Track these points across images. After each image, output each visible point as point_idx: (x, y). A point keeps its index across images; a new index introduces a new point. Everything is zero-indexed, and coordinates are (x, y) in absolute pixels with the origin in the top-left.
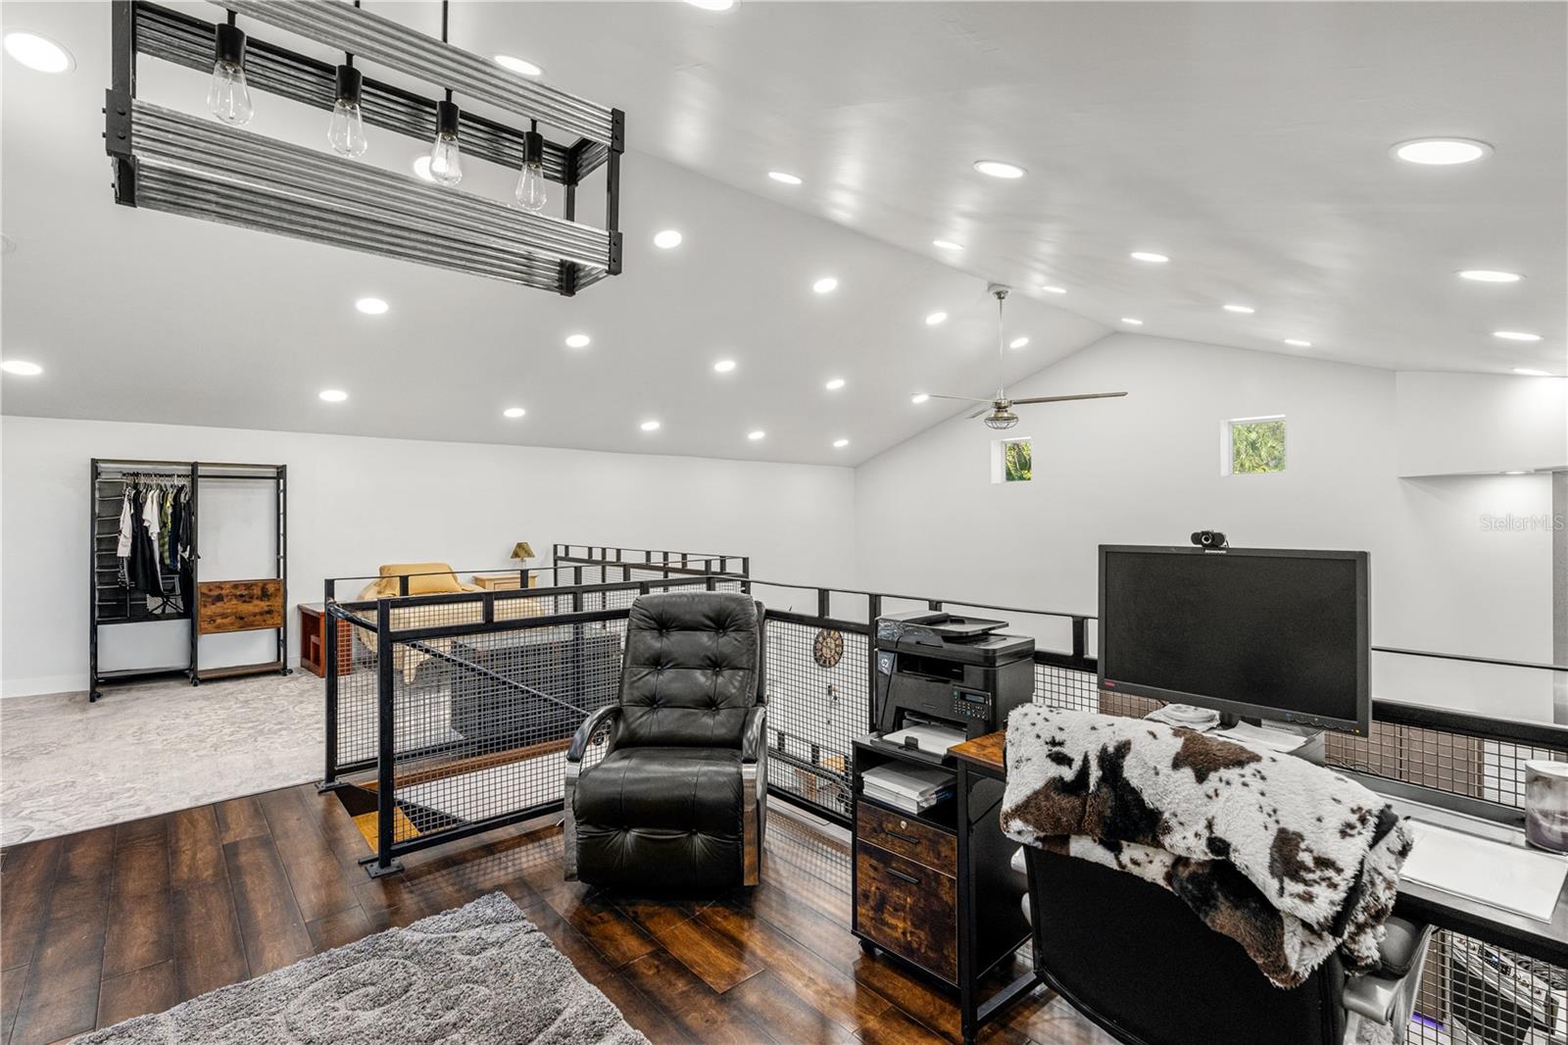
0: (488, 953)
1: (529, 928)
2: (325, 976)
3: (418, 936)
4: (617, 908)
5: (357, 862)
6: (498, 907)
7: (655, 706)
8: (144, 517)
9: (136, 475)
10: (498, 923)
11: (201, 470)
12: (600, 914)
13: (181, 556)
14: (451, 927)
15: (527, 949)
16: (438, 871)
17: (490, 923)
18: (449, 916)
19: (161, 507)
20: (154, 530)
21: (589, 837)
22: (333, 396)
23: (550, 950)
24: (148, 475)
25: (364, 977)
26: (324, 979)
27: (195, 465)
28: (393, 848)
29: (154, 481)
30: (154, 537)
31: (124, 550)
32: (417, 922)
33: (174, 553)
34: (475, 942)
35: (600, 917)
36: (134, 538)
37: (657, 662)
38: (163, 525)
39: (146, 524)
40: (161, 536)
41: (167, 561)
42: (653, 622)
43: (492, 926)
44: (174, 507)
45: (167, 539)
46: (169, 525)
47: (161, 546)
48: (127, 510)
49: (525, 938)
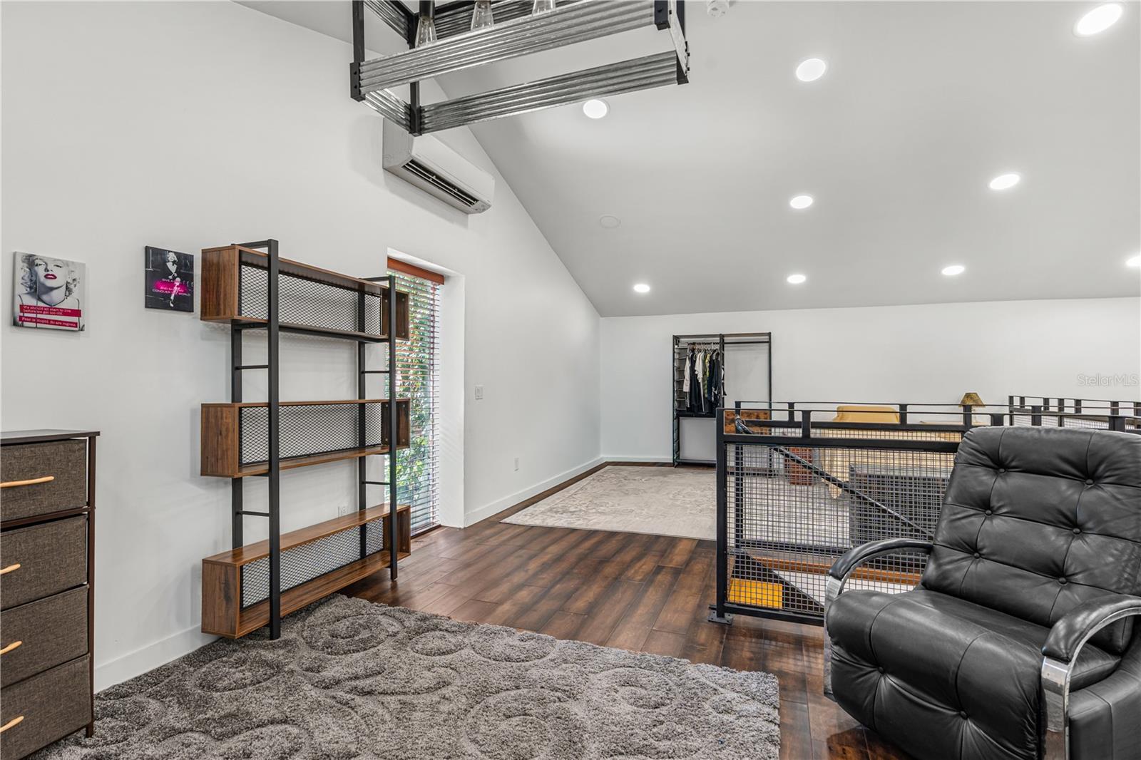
0: (725, 717)
1: (771, 718)
2: (630, 667)
3: (697, 675)
4: (869, 751)
5: (709, 606)
6: (764, 686)
7: (976, 554)
8: (696, 369)
9: (694, 344)
10: (754, 699)
11: (727, 339)
12: (847, 748)
13: (714, 393)
14: (720, 681)
15: (754, 733)
16: (751, 637)
17: (748, 695)
18: (725, 673)
19: (704, 362)
20: (700, 376)
21: (840, 661)
22: (796, 279)
23: (773, 748)
24: (699, 344)
25: (644, 680)
26: (628, 669)
27: (722, 336)
28: (725, 605)
29: (702, 347)
30: (700, 381)
31: (686, 388)
32: (703, 665)
33: (710, 391)
34: (724, 702)
35: (844, 749)
36: (691, 380)
37: (984, 505)
38: (704, 373)
39: (696, 373)
40: (703, 379)
41: (706, 396)
42: (985, 457)
43: (747, 698)
44: (710, 362)
45: (706, 382)
46: (708, 374)
47: (704, 386)
48: (688, 364)
49: (760, 723)
